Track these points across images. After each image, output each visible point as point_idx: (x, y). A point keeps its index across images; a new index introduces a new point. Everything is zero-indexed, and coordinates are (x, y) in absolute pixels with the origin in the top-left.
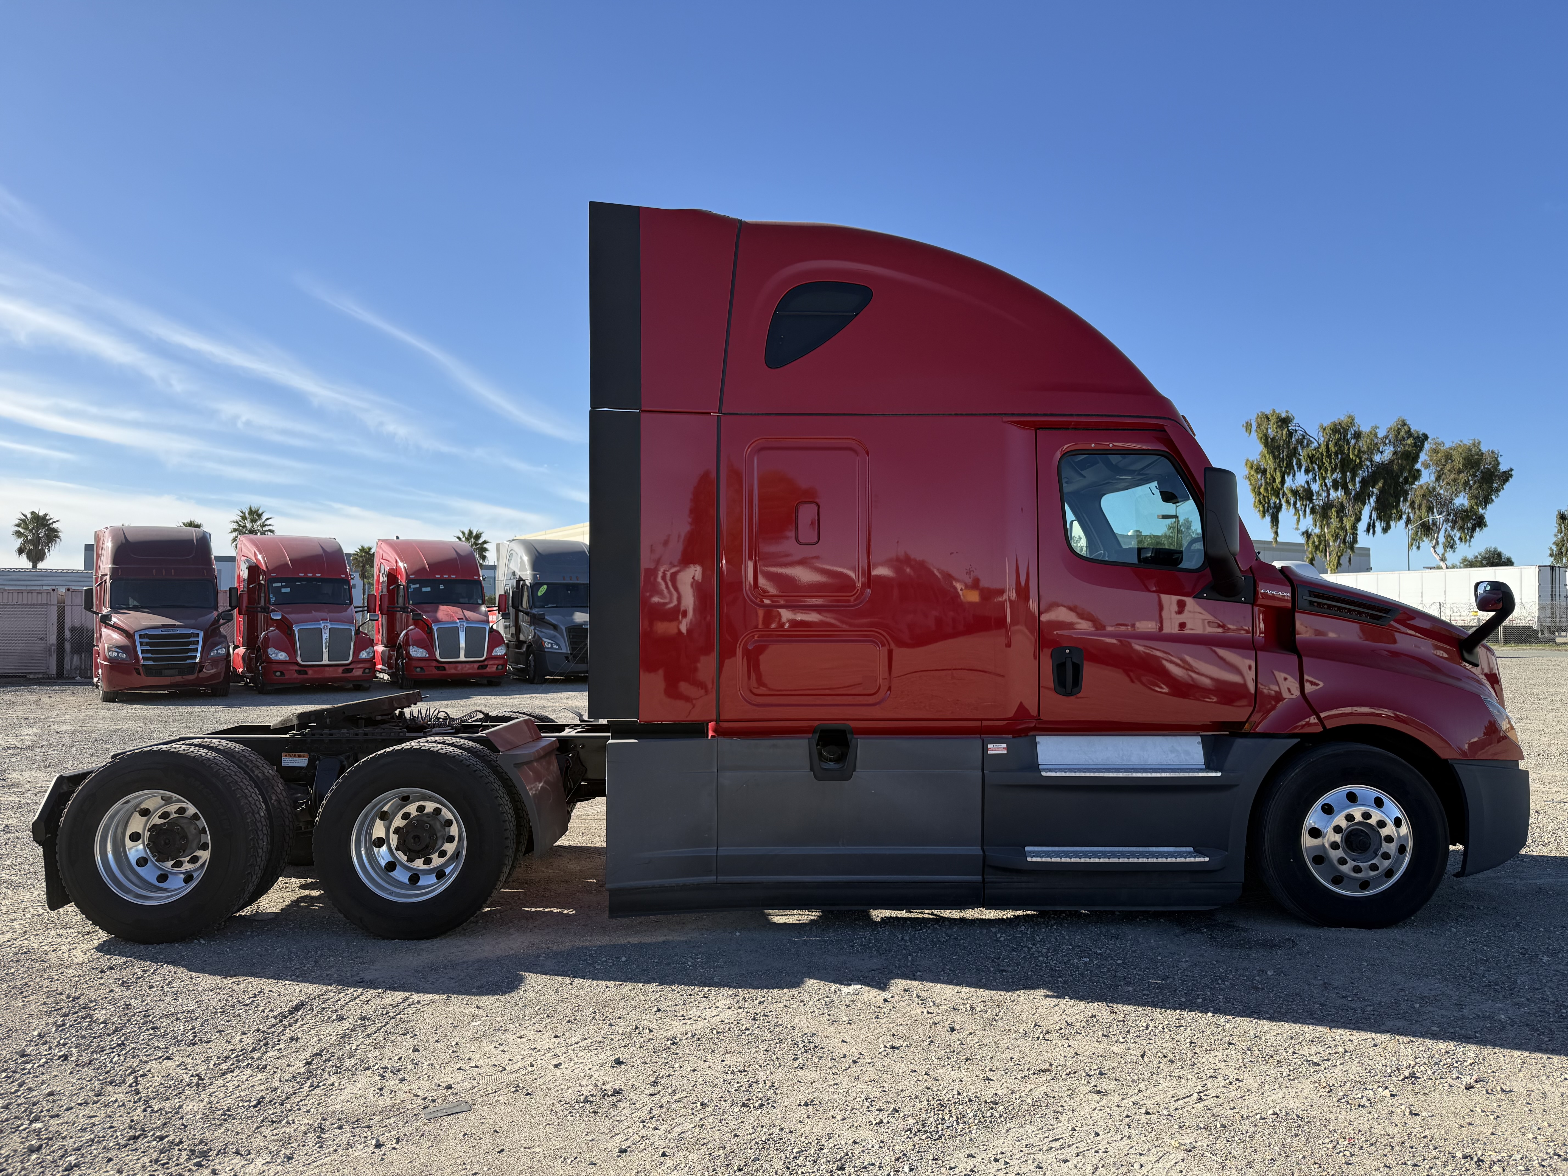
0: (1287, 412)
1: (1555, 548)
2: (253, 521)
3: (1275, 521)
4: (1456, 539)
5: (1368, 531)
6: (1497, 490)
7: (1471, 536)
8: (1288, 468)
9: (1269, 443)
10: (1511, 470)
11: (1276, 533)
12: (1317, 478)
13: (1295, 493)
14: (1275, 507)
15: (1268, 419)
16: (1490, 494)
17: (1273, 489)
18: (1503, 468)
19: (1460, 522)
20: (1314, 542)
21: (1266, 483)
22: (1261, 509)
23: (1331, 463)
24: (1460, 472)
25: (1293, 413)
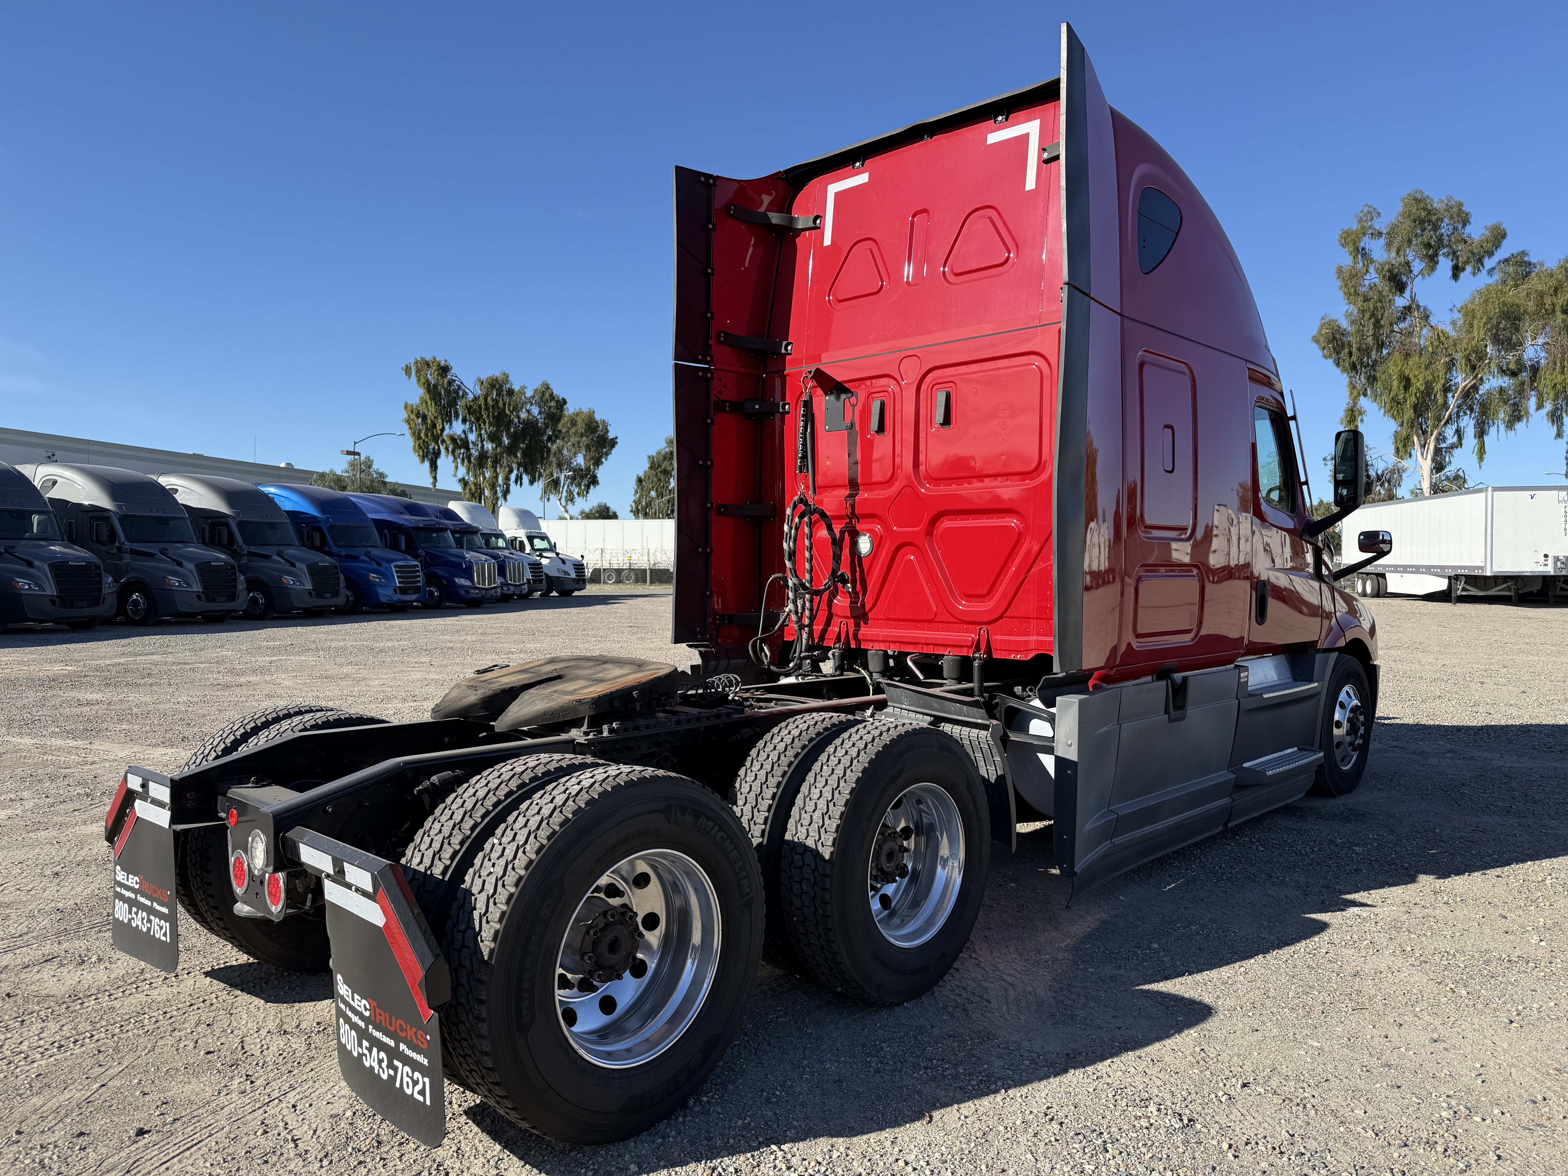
0: (446, 361)
1: (633, 504)
3: (434, 467)
4: (575, 494)
5: (516, 482)
6: (607, 454)
7: (587, 492)
8: (447, 416)
9: (432, 391)
10: (616, 438)
11: (435, 478)
12: (474, 428)
13: (453, 439)
14: (434, 453)
15: (428, 365)
16: (601, 457)
17: (432, 434)
18: (611, 435)
19: (578, 479)
20: (470, 490)
21: (427, 428)
22: (421, 453)
23: (488, 416)
24: (582, 435)
25: (452, 363)
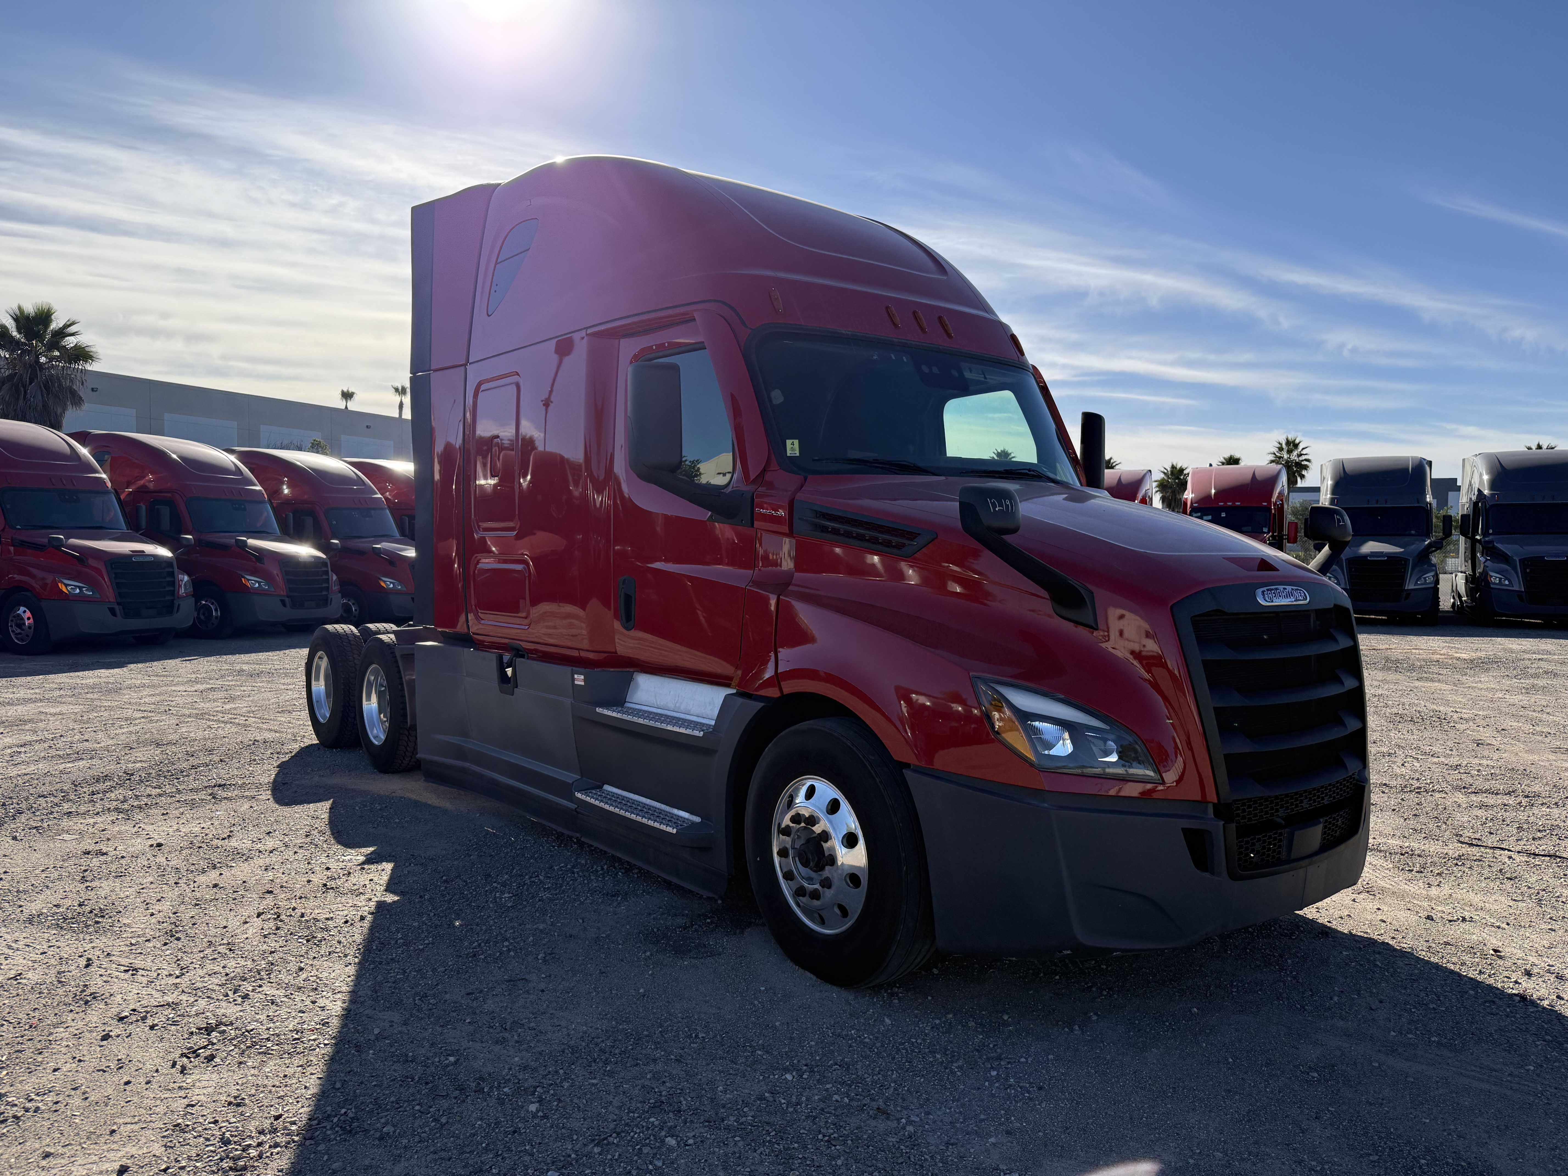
2: (1290, 452)
